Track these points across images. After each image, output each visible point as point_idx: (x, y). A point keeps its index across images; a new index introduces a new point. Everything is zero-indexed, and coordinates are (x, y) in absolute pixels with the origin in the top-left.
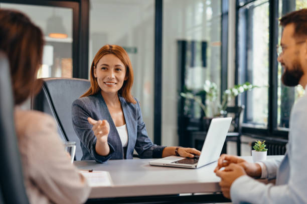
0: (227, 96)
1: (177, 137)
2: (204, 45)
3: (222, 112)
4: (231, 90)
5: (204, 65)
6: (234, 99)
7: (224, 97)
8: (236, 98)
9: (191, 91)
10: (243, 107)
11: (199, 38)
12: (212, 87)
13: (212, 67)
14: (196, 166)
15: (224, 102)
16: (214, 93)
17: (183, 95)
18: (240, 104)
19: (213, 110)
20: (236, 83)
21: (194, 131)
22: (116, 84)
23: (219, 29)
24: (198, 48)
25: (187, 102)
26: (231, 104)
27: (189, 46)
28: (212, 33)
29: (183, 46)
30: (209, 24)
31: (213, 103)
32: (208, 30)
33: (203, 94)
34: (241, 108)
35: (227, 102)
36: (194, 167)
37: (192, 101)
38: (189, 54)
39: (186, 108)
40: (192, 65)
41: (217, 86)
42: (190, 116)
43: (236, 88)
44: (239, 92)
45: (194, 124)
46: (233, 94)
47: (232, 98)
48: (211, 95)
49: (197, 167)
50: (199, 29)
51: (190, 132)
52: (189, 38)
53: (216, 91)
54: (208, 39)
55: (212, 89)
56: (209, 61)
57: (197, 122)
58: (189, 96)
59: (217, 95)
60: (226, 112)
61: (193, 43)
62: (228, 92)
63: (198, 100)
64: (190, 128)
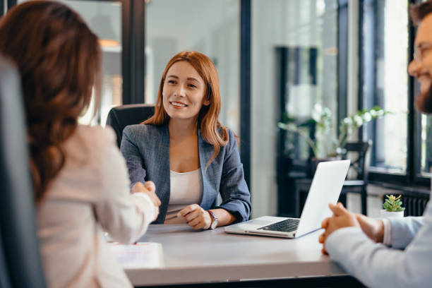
0: (346, 127)
1: (274, 188)
2: (313, 53)
3: (339, 151)
4: (353, 118)
5: (314, 82)
6: (356, 131)
7: (342, 129)
8: (360, 130)
9: (292, 120)
10: (371, 142)
11: (305, 42)
12: (323, 114)
13: (325, 86)
14: (294, 235)
15: (342, 136)
16: (327, 123)
17: (282, 126)
18: (366, 138)
19: (326, 148)
20: (360, 108)
21: (299, 178)
22: (186, 106)
23: (334, 29)
24: (305, 57)
25: (290, 136)
26: (352, 138)
27: (291, 56)
28: (325, 35)
29: (283, 54)
30: (320, 22)
31: (326, 136)
32: (319, 30)
33: (311, 125)
34: (367, 144)
35: (346, 136)
36: (292, 236)
37: (297, 135)
38: (291, 66)
39: (289, 146)
40: (297, 82)
41: (331, 112)
42: (292, 156)
43: (360, 115)
44: (364, 120)
45: (298, 169)
46: (355, 124)
47: (353, 131)
48: (322, 125)
49: (296, 236)
50: (306, 29)
51: (293, 179)
52: (291, 43)
53: (330, 120)
54: (318, 44)
55: (324, 116)
56: (320, 77)
57: (304, 164)
58: (292, 127)
59: (331, 126)
60: (344, 151)
61: (297, 50)
62: (347, 121)
63: (305, 134)
64: (293, 174)
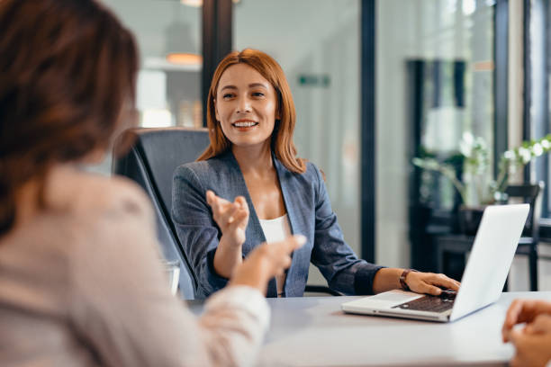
0: (508, 163)
1: (407, 247)
2: (459, 68)
3: (498, 196)
4: (517, 152)
5: (459, 101)
6: (521, 170)
7: (501, 166)
8: (526, 169)
9: (433, 156)
10: (542, 184)
11: (448, 54)
12: (476, 146)
13: (475, 109)
15: (501, 177)
16: (480, 158)
17: (418, 162)
18: (534, 179)
19: (479, 192)
20: (525, 137)
21: (441, 234)
22: (257, 124)
24: (448, 73)
25: (427, 178)
26: (515, 178)
27: (428, 71)
29: (417, 70)
30: (469, 24)
31: (478, 179)
32: (467, 35)
33: (457, 162)
34: (537, 187)
35: (507, 176)
37: (437, 175)
38: (429, 86)
39: (425, 191)
40: (436, 104)
41: (486, 142)
42: (432, 204)
43: (526, 147)
44: (532, 154)
45: (440, 221)
46: (520, 159)
47: (517, 169)
48: (474, 162)
50: (449, 34)
51: (432, 237)
52: (428, 55)
53: (485, 154)
54: (466, 55)
55: (477, 149)
56: (469, 98)
57: (448, 216)
58: (432, 165)
59: (486, 162)
60: (505, 196)
61: (437, 64)
62: (510, 155)
63: (449, 173)
64: (432, 229)
